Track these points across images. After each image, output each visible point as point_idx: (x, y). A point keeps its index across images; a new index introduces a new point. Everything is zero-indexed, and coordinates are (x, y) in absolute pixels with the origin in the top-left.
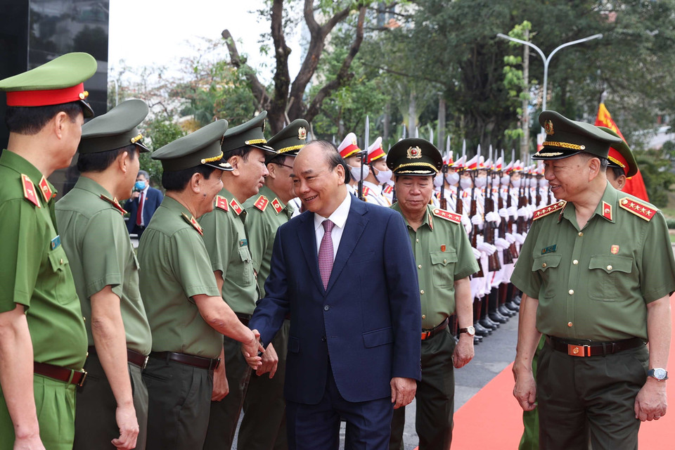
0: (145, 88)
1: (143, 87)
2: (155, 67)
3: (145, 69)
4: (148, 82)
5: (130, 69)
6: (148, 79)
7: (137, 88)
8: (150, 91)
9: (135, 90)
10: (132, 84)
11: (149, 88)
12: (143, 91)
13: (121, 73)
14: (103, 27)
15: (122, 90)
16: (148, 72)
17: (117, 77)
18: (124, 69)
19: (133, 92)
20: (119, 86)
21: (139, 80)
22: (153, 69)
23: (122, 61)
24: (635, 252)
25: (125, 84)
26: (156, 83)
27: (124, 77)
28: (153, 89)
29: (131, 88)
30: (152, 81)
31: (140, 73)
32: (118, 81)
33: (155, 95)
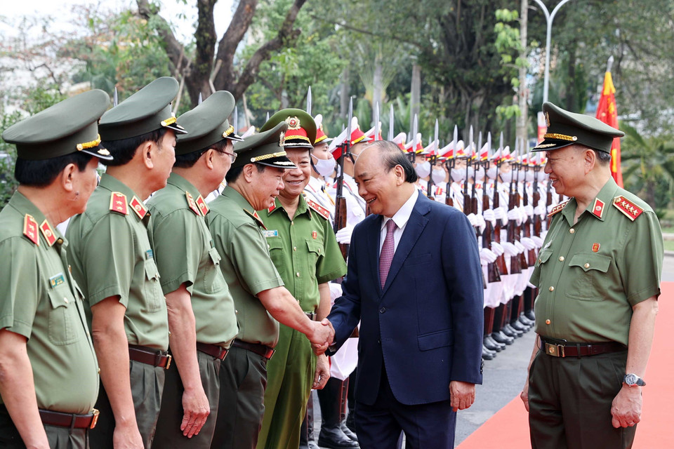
0: (25, 44)
1: (22, 43)
2: (38, 17)
3: (25, 19)
4: (29, 38)
6: (28, 32)
7: (13, 45)
8: (31, 50)
9: (10, 47)
10: (7, 39)
11: (30, 45)
12: (22, 48)
16: (28, 24)
19: (8, 50)
22: (35, 19)
24: (615, 251)
26: (39, 39)
28: (35, 46)
29: (5, 44)
30: (34, 36)
31: (17, 24)
33: (38, 54)
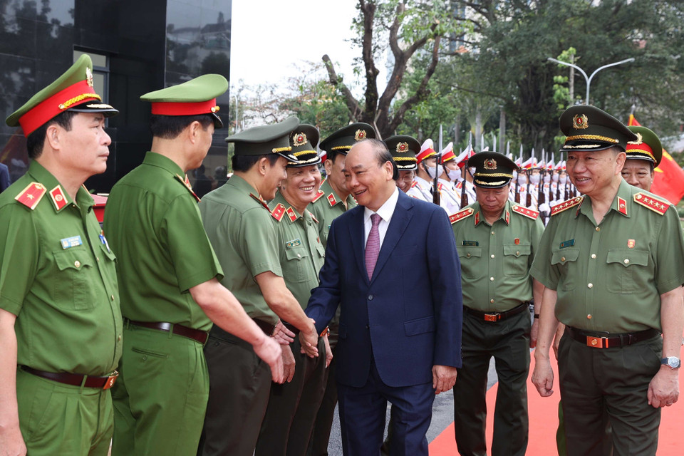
0: (260, 102)
1: (258, 102)
2: (268, 85)
3: (260, 87)
4: (262, 98)
5: (247, 87)
6: (262, 95)
7: (253, 103)
8: (264, 105)
9: (251, 104)
10: (249, 99)
11: (263, 103)
12: (258, 104)
13: (240, 90)
14: (226, 53)
15: (241, 104)
16: (262, 89)
17: (237, 94)
18: (243, 87)
19: (250, 106)
20: (239, 101)
21: (254, 95)
22: (266, 87)
23: (241, 80)
24: (650, 245)
25: (243, 99)
26: (268, 98)
27: (242, 94)
28: (266, 103)
29: (248, 102)
30: (266, 97)
31: (255, 90)
32: (237, 96)
33: (268, 108)
